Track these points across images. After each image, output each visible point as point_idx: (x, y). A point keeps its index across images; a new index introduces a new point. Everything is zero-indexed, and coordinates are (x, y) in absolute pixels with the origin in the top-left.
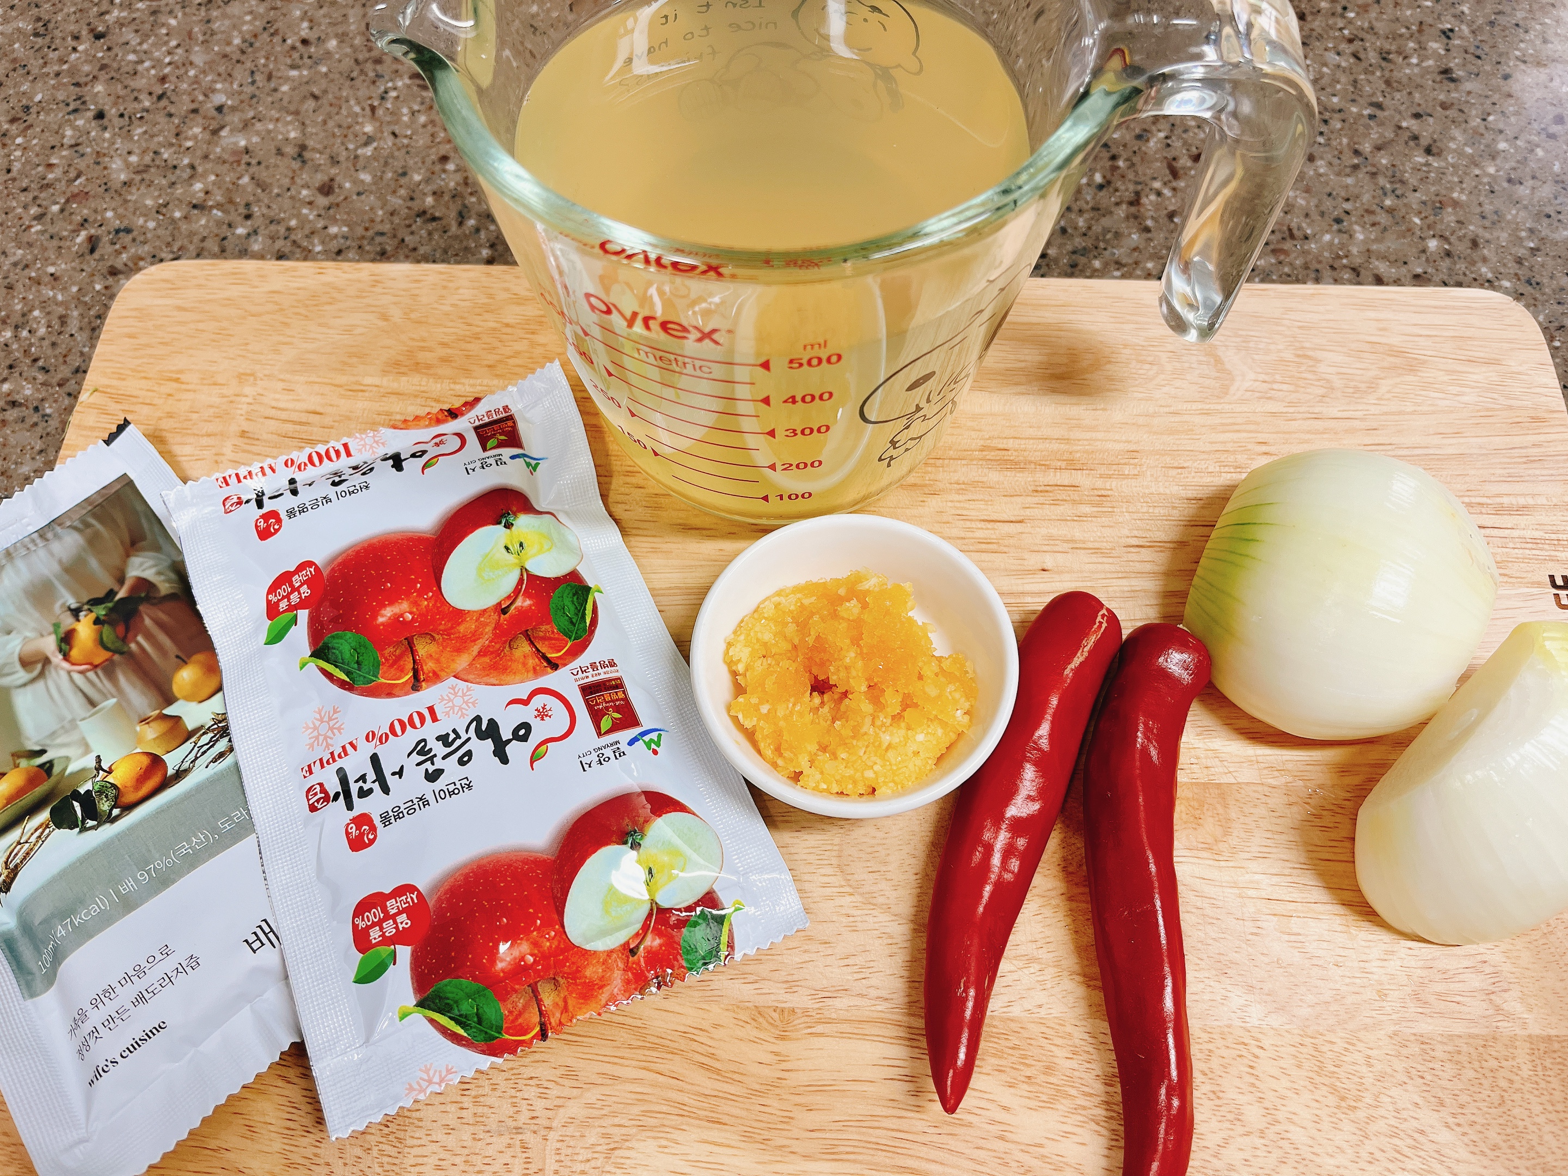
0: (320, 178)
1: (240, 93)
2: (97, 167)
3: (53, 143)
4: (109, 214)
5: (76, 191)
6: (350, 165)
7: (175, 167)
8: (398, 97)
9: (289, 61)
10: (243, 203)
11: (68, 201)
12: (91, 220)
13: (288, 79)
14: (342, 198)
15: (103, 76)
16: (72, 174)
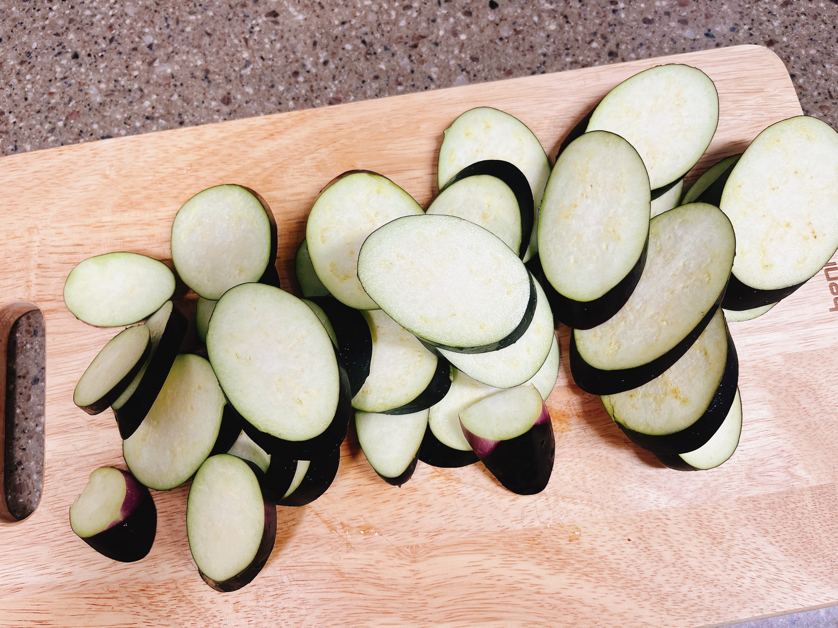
0: (221, 93)
1: (161, 34)
2: (81, 94)
3: (50, 77)
4: (95, 126)
5: (71, 111)
6: (238, 82)
7: (130, 91)
8: (260, 31)
9: (188, 9)
10: (177, 114)
11: (67, 118)
12: (85, 131)
13: (189, 22)
14: (237, 106)
15: (73, 28)
16: (66, 100)
